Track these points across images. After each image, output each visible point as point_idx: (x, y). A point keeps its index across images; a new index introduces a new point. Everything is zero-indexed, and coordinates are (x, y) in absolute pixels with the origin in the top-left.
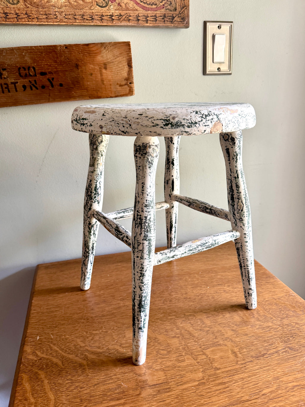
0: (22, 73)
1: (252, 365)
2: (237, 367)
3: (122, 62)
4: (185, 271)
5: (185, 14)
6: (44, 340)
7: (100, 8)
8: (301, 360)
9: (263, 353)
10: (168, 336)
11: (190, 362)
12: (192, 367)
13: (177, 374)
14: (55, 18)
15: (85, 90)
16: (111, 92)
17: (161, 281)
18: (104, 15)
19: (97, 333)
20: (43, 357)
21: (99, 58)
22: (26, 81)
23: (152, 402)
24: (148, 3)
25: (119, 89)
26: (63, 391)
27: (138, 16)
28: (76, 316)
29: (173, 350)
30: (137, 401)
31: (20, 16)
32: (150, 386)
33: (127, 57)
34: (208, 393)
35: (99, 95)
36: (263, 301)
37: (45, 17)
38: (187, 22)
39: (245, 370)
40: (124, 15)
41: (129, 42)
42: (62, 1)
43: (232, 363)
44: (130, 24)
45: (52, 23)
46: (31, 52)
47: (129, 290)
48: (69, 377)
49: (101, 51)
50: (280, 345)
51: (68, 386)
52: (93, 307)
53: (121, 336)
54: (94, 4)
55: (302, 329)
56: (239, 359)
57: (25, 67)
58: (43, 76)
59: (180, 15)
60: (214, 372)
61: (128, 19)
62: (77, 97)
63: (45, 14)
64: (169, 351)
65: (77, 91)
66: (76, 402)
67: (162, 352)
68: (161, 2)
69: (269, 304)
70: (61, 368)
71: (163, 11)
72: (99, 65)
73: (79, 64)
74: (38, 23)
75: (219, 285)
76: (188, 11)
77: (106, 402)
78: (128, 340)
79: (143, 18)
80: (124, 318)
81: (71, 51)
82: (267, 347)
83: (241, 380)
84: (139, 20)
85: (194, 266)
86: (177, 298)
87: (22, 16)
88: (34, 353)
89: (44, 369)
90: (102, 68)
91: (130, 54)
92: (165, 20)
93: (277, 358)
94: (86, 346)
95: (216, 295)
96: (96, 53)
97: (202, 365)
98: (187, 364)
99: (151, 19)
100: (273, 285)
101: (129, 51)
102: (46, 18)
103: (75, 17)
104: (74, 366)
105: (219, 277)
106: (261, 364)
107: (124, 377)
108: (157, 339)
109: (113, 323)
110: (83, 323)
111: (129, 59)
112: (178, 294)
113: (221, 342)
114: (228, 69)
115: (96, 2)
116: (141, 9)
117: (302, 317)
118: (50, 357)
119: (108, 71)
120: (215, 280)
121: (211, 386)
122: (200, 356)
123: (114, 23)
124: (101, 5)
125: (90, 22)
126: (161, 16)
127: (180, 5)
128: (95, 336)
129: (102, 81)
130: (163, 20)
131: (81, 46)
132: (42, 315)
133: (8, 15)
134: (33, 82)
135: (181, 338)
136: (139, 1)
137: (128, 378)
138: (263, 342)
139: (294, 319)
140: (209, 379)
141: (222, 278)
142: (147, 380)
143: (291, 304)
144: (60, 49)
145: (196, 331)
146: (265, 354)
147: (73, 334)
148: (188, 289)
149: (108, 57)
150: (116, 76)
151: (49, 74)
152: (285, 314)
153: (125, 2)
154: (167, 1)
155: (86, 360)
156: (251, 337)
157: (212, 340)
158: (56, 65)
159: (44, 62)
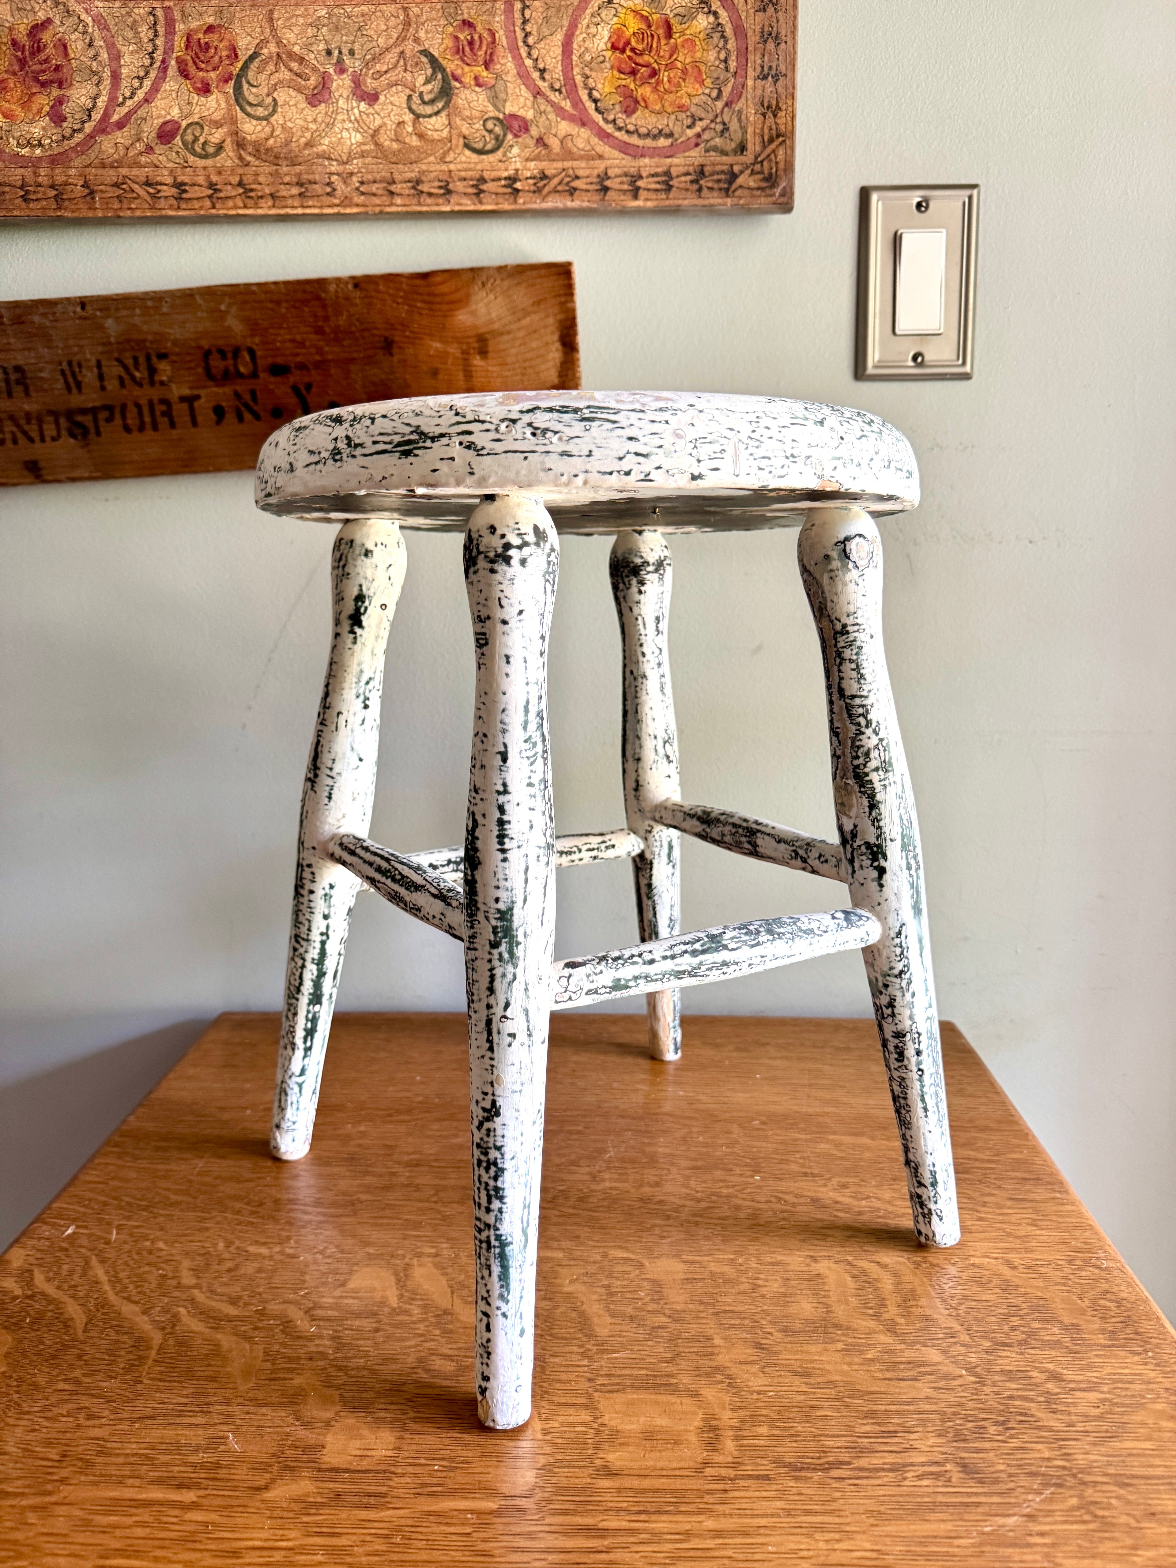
0: (215, 367)
1: (757, 1494)
2: (692, 1484)
3: (543, 331)
4: (701, 1107)
5: (777, 163)
6: (84, 1241)
7: (474, 157)
8: (987, 1523)
9: (831, 1459)
13: (442, 1452)
14: (328, 194)
17: (591, 1125)
18: (486, 177)
19: (260, 1254)
20: (43, 1294)
21: (463, 318)
22: (225, 394)
23: (292, 1526)
24: (643, 130)
26: (28, 1413)
27: (604, 177)
28: (230, 1188)
30: (240, 1509)
31: (220, 191)
32: (320, 1470)
33: (560, 313)
34: (516, 1550)
37: (295, 191)
38: (784, 188)
39: (716, 1507)
40: (555, 176)
41: (569, 264)
42: (353, 141)
43: (679, 1466)
44: (576, 204)
45: (316, 211)
46: (245, 302)
47: (456, 1136)
48: (78, 1373)
49: (468, 297)
50: (928, 1443)
51: (53, 1399)
53: (330, 1280)
54: (457, 145)
55: (1068, 1404)
56: (718, 1458)
57: (226, 349)
58: (279, 379)
59: (757, 167)
60: (589, 1480)
61: (567, 188)
63: (297, 184)
66: (42, 1459)
67: (438, 1362)
68: (689, 127)
69: (976, 1282)
70: (72, 1340)
71: (695, 156)
72: (462, 343)
73: (397, 338)
74: (273, 212)
75: (806, 1174)
76: (789, 152)
77: (137, 1482)
78: (346, 1297)
79: (621, 183)
80: (382, 1225)
81: (372, 297)
82: (866, 1440)
83: (677, 1537)
84: (606, 189)
85: (747, 1095)
86: (614, 1192)
87: (229, 191)
88: (26, 1274)
89: (21, 1328)
90: (472, 351)
91: (568, 305)
92: (701, 187)
93: (882, 1493)
94: (197, 1286)
95: (773, 1210)
96: (452, 303)
97: (555, 1445)
99: (651, 183)
100: (1036, 1211)
101: (566, 294)
102: (300, 194)
103: (393, 188)
104: (116, 1342)
105: (823, 1147)
106: (802, 1497)
107: (253, 1416)
108: (449, 1317)
109: (335, 1233)
110: (239, 1212)
111: (567, 319)
112: (626, 1181)
113: (685, 1380)
114: (954, 357)
115: (465, 137)
116: (617, 152)
117: (1097, 1355)
118: (65, 1299)
119: (490, 362)
120: (800, 1158)
121: (541, 1528)
122: (571, 1411)
123: (521, 201)
124: (479, 146)
125: (441, 201)
126: (687, 174)
127: (757, 131)
128: (248, 1263)
130: (696, 187)
131: (404, 280)
132: (128, 1164)
133: (185, 191)
134: (247, 397)
136: (609, 128)
137: (261, 1423)
138: (858, 1417)
139: (1052, 1359)
140: (549, 1501)
141: (832, 1155)
142: (323, 1447)
143: (1074, 1298)
144: (336, 291)
145: (609, 1320)
146: (841, 1463)
147: (182, 1239)
148: (674, 1170)
149: (494, 315)
150: (518, 378)
151: (298, 372)
152: (1023, 1332)
153: (562, 134)
154: (712, 121)
155: (168, 1330)
156: (818, 1386)
157: (654, 1363)
158: (321, 343)
159: (282, 332)
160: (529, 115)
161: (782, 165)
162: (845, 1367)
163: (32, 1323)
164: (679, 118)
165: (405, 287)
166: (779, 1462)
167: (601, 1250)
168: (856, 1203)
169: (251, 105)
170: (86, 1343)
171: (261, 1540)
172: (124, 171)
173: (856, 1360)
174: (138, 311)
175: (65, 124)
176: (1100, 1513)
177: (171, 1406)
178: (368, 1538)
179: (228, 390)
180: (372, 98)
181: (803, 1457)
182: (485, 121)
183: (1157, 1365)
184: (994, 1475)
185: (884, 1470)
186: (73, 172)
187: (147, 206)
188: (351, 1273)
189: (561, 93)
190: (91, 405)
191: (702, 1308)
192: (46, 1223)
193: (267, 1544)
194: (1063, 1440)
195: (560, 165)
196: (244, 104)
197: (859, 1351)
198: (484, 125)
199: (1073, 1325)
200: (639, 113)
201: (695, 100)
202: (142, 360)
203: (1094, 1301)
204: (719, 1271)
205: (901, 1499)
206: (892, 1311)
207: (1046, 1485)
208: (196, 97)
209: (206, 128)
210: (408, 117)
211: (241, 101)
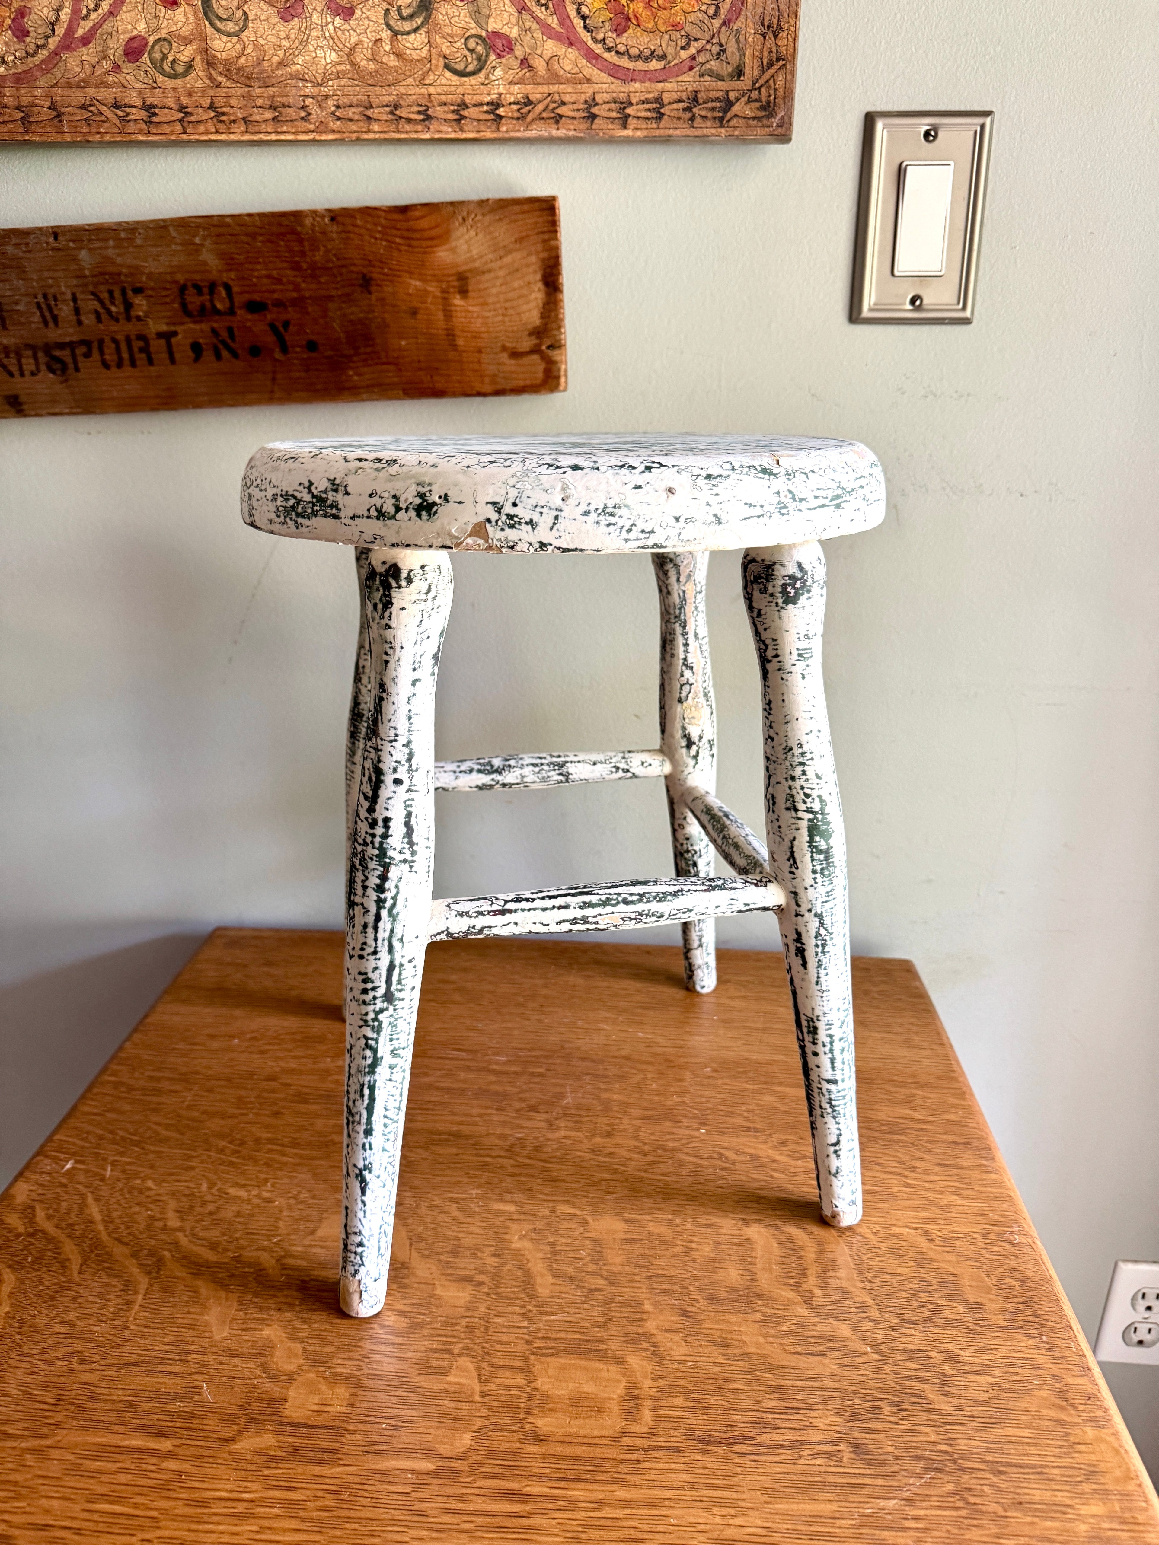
0: (191, 303)
1: (666, 1466)
2: (611, 1453)
3: (525, 270)
4: (658, 1050)
5: (776, 89)
6: (81, 1178)
7: (455, 78)
8: (869, 1505)
9: (736, 1433)
10: (449, 1271)
11: (459, 1384)
12: (452, 1405)
13: (390, 1410)
14: (302, 118)
15: (392, 367)
16: (482, 376)
17: (552, 1067)
18: (467, 101)
19: (239, 1197)
20: (43, 1232)
21: (442, 255)
22: (202, 331)
23: (254, 1479)
24: (634, 51)
25: (507, 368)
26: (28, 1355)
27: (592, 102)
28: (215, 1124)
29: (431, 1322)
30: (211, 1460)
31: (191, 114)
32: (281, 1424)
33: (543, 251)
34: (447, 1511)
35: (439, 386)
36: (875, 1234)
37: (269, 115)
38: (783, 117)
39: (628, 1477)
40: (540, 102)
41: (554, 199)
42: (329, 61)
43: (599, 1434)
44: (562, 133)
45: (290, 137)
46: (219, 235)
48: (72, 1316)
49: (448, 232)
50: (828, 1422)
51: (50, 1341)
52: (283, 1107)
53: (301, 1227)
54: (437, 66)
55: (959, 1387)
56: (635, 1428)
57: (202, 284)
58: (256, 317)
59: (755, 95)
60: (518, 1445)
61: (553, 115)
62: (362, 387)
63: (271, 107)
64: (418, 1324)
65: (365, 370)
66: (39, 1402)
68: (683, 48)
69: (893, 1253)
70: (69, 1282)
71: (689, 81)
72: (441, 281)
73: (375, 276)
74: (247, 137)
75: (748, 1129)
76: (789, 77)
77: (121, 1429)
79: (609, 110)
81: (349, 232)
82: (770, 1416)
83: (591, 1505)
84: (593, 117)
85: (703, 1039)
86: (568, 1142)
87: (201, 114)
88: (29, 1211)
89: (23, 1267)
90: (452, 290)
91: (552, 243)
92: (694, 116)
93: (778, 1470)
94: (181, 1229)
95: (713, 1167)
96: (432, 239)
97: (490, 1408)
98: (446, 1386)
99: (641, 110)
100: (960, 1178)
101: (550, 232)
102: (273, 119)
103: (369, 113)
104: (108, 1285)
105: (768, 1099)
106: (706, 1471)
107: (225, 1367)
108: (406, 1271)
109: (308, 1176)
110: (222, 1151)
111: (549, 259)
112: (579, 1130)
113: (614, 1345)
114: (956, 302)
115: (445, 57)
116: (605, 75)
117: (994, 1337)
118: (63, 1238)
119: (471, 301)
120: (747, 1111)
121: (472, 1491)
122: (508, 1374)
123: (504, 129)
124: (460, 67)
125: (419, 128)
126: (680, 101)
127: (756, 53)
128: (228, 1206)
129: (451, 334)
130: (688, 115)
131: (383, 214)
132: (124, 1095)
133: (155, 114)
134: (224, 334)
135: (486, 1290)
136: (598, 49)
137: (232, 1374)
138: (766, 1393)
139: (953, 1340)
140: (481, 1464)
141: (776, 1109)
142: (286, 1400)
143: (983, 1275)
144: (313, 225)
145: (551, 1280)
146: (746, 1438)
147: (170, 1178)
148: (626, 1120)
149: (475, 252)
150: (500, 318)
151: (275, 309)
152: (930, 1310)
153: (547, 54)
154: (708, 42)
155: (154, 1275)
156: (734, 1357)
157: (586, 1328)
158: (299, 280)
159: (258, 267)
160: (514, 33)
161: (781, 92)
162: (761, 1340)
163: (33, 1262)
164: (673, 37)
165: (383, 221)
166: (689, 1434)
167: (550, 1205)
168: (792, 1162)
169: (220, 19)
170: (80, 1285)
171: (226, 1491)
172: (92, 92)
173: (772, 1332)
174: (111, 243)
175: (28, 39)
176: (972, 1500)
177: (154, 1354)
178: (320, 1494)
179: (205, 327)
180: (348, 13)
181: (711, 1430)
182: (466, 39)
183: (1049, 1350)
184: (882, 1457)
185: (783, 1447)
186: (38, 92)
187: (116, 130)
188: (320, 1220)
189: (547, 8)
190: (67, 339)
191: (637, 1271)
192: (47, 1157)
193: (231, 1496)
194: (950, 1424)
195: (545, 89)
196: (213, 17)
197: (776, 1322)
198: (465, 44)
199: (977, 1303)
200: (630, 31)
201: (691, 18)
202: (117, 294)
203: (1000, 1279)
204: (656, 1231)
205: (794, 1478)
206: (812, 1282)
207: (927, 1469)
208: (163, 10)
209: (175, 45)
210: (386, 34)
211: (210, 14)
